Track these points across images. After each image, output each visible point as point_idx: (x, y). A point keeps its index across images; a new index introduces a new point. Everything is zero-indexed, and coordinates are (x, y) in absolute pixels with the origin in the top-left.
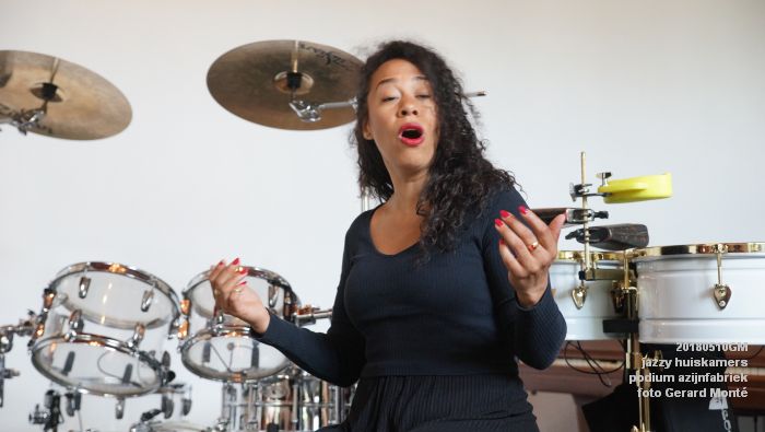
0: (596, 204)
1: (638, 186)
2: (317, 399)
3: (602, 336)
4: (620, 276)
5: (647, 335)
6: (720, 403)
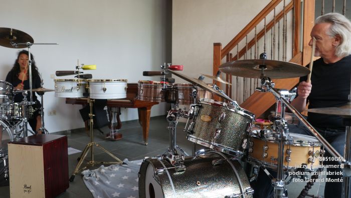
0: (81, 70)
1: (89, 67)
2: (20, 109)
3: (83, 96)
4: (84, 85)
5: (91, 97)
6: (106, 108)
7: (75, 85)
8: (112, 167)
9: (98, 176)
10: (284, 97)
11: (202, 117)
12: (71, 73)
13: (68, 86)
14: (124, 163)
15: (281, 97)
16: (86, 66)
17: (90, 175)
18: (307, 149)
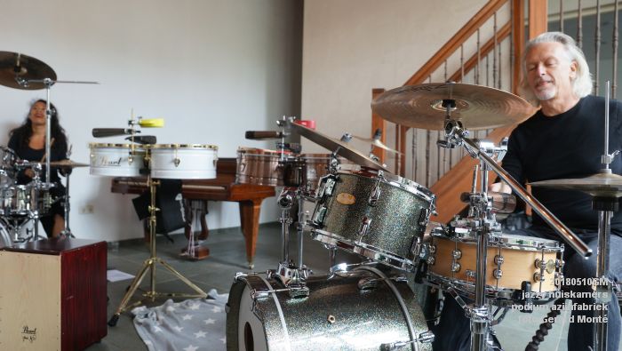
0: (137, 128)
1: (151, 122)
2: (29, 197)
3: (139, 174)
4: (144, 153)
5: (153, 175)
6: (179, 198)
7: (125, 154)
8: (187, 304)
9: (161, 317)
10: (484, 152)
11: (340, 198)
12: (120, 132)
13: (113, 155)
14: (209, 297)
15: (479, 153)
16: (145, 120)
17: (146, 316)
18: (531, 255)
